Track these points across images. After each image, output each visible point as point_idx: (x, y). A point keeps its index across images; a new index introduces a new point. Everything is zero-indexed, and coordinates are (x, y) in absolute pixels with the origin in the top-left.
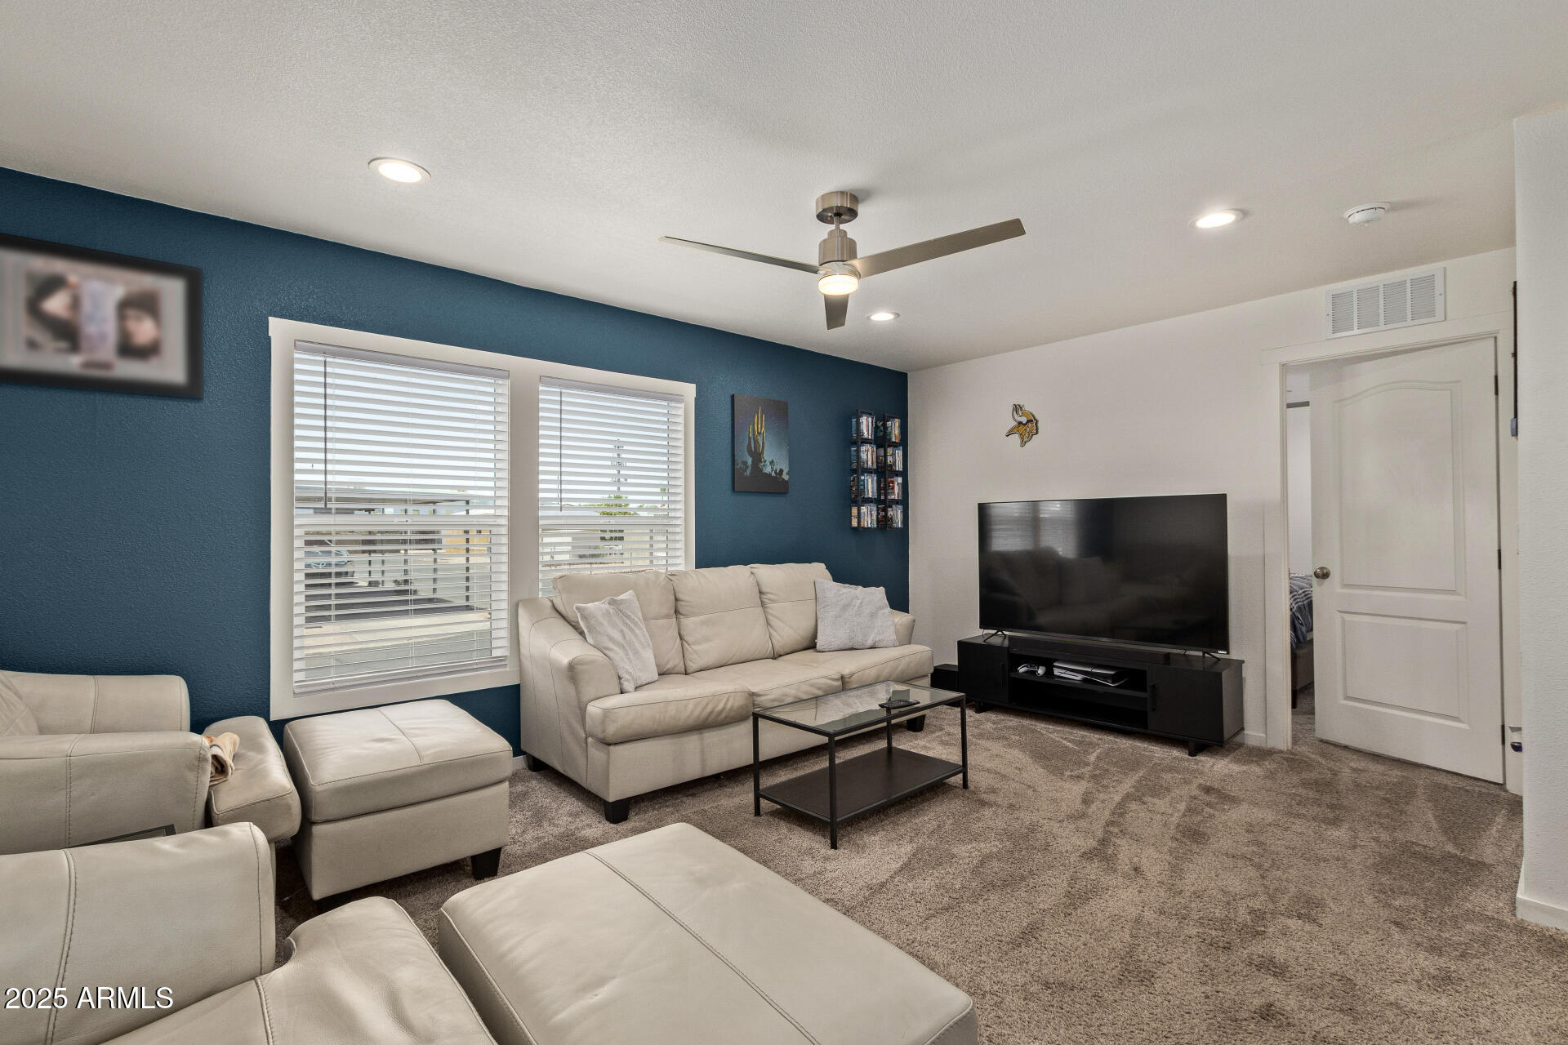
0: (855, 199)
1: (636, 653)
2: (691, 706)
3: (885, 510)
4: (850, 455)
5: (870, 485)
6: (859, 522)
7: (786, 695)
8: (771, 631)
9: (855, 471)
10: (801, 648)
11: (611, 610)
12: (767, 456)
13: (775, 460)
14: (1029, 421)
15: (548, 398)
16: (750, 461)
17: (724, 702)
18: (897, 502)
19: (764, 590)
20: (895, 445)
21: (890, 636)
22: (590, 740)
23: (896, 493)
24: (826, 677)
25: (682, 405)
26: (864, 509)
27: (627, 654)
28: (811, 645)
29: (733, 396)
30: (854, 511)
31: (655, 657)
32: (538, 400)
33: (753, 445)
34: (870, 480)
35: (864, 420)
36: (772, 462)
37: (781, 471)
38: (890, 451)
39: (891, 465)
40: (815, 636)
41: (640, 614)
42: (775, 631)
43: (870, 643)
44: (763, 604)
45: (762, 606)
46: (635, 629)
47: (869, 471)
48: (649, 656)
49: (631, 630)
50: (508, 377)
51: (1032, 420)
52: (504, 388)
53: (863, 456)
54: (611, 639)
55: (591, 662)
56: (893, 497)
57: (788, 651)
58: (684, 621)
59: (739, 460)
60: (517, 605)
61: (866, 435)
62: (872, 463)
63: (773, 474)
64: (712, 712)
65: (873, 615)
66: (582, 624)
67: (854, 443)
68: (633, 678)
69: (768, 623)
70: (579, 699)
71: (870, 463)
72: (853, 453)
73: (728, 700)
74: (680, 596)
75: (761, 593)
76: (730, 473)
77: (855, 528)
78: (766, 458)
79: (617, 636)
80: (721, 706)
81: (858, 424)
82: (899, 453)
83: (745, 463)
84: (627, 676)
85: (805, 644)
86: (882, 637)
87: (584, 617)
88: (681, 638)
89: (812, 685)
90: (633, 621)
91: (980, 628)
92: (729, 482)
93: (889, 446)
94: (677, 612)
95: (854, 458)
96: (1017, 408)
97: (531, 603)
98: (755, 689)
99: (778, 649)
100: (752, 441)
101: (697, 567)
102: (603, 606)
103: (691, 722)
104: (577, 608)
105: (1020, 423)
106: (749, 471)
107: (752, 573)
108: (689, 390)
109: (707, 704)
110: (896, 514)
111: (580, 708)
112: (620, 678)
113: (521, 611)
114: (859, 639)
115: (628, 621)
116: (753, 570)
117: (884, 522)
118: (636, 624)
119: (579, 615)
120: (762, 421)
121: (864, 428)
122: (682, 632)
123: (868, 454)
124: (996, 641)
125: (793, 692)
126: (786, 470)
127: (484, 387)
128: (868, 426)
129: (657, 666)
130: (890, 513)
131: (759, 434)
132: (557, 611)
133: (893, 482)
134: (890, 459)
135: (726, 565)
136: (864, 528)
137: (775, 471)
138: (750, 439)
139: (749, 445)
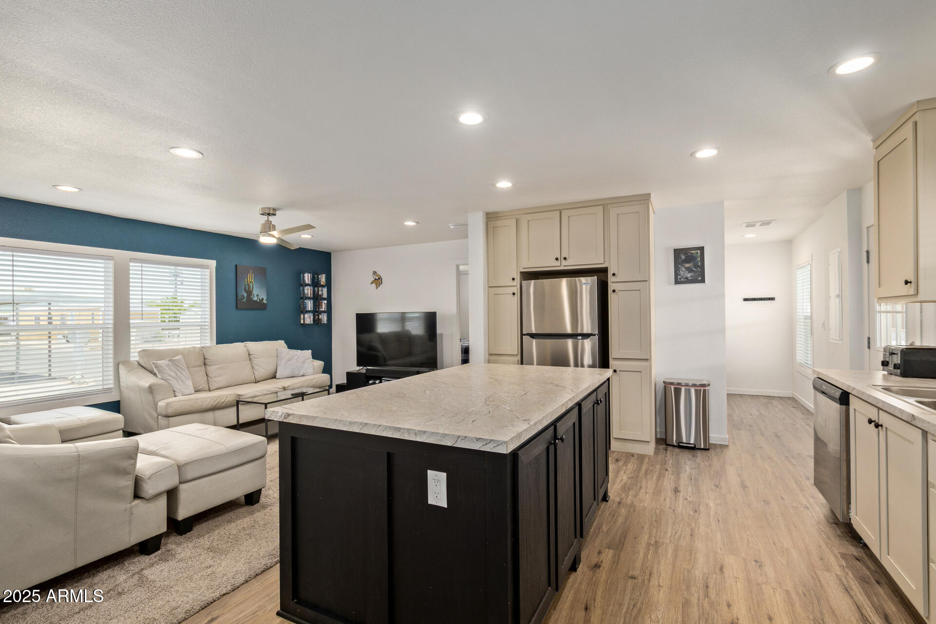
0: (275, 210)
1: (183, 381)
2: (209, 400)
3: (318, 315)
4: (300, 291)
5: (309, 305)
6: (304, 321)
8: (254, 371)
9: (302, 298)
10: (269, 377)
11: (170, 364)
12: (255, 292)
13: (259, 293)
14: (379, 278)
15: (134, 268)
16: (245, 295)
17: (225, 398)
18: (324, 312)
19: (251, 353)
20: (323, 286)
21: (311, 370)
22: (160, 417)
23: (324, 307)
24: (275, 388)
25: (209, 270)
26: (306, 316)
27: (178, 382)
28: (274, 377)
29: (236, 266)
30: (302, 316)
31: (193, 384)
32: (129, 270)
33: (247, 288)
34: (309, 302)
35: (306, 275)
36: (257, 295)
37: (263, 299)
38: (320, 289)
39: (320, 295)
40: (276, 372)
41: (185, 366)
42: (256, 371)
43: (301, 374)
44: (250, 359)
45: (250, 360)
46: (182, 371)
47: (309, 298)
48: (189, 383)
49: (181, 372)
50: (113, 259)
51: (380, 278)
52: (111, 264)
53: (306, 291)
54: (170, 376)
55: (160, 385)
56: (322, 310)
57: (263, 379)
58: (208, 368)
59: (240, 294)
60: (118, 364)
61: (307, 282)
62: (311, 294)
63: (258, 300)
64: (218, 403)
65: (303, 362)
66: (155, 370)
67: (302, 285)
68: (181, 392)
69: (253, 367)
70: (154, 402)
71: (309, 295)
72: (302, 290)
73: (227, 397)
74: (206, 357)
75: (249, 354)
76: (235, 302)
77: (302, 324)
79: (173, 374)
80: (223, 400)
81: (304, 277)
82: (325, 290)
83: (243, 296)
84: (177, 390)
85: (272, 376)
86: (307, 371)
87: (156, 367)
88: (207, 376)
90: (181, 368)
91: (357, 366)
92: (235, 304)
93: (320, 287)
94: (205, 364)
95: (302, 292)
96: (375, 273)
97: (127, 363)
98: (240, 393)
99: (258, 378)
100: (247, 286)
101: (217, 343)
102: (166, 362)
103: (209, 406)
104: (153, 363)
105: (376, 279)
106: (245, 300)
107: (245, 346)
108: (213, 263)
109: (217, 399)
110: (324, 318)
111: (155, 404)
112: (174, 391)
113: (121, 366)
114: (296, 373)
115: (178, 368)
116: (246, 345)
117: (317, 321)
118: (182, 369)
119: (153, 366)
120: (252, 277)
121: (306, 279)
122: (208, 373)
123: (308, 291)
124: (364, 371)
126: (265, 298)
127: (100, 264)
128: (308, 278)
129: (194, 388)
130: (320, 317)
131: (250, 282)
132: (142, 366)
133: (322, 303)
134: (320, 293)
135: (232, 342)
136: (306, 324)
137: (259, 299)
138: (245, 285)
139: (245, 288)
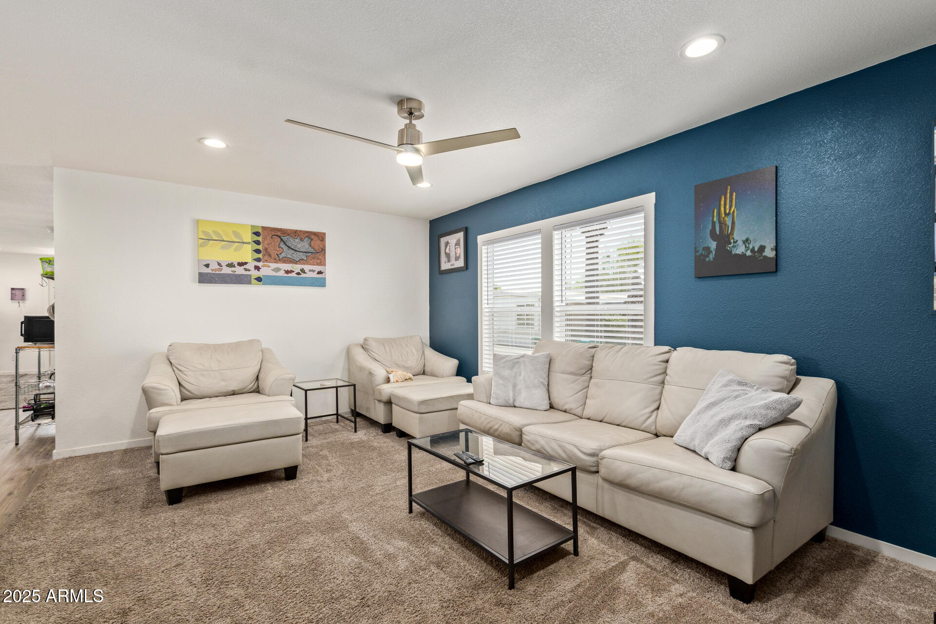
7: (537, 442)
13: (751, 238)
16: (713, 245)
17: (499, 425)
19: (668, 371)
36: (746, 241)
37: (762, 248)
42: (661, 411)
44: (663, 384)
45: (660, 385)
50: (541, 232)
59: (699, 248)
63: (749, 253)
73: (501, 425)
74: (594, 363)
75: (666, 373)
78: (736, 239)
83: (708, 249)
88: (587, 393)
89: (560, 446)
94: (591, 373)
99: (659, 428)
106: (712, 256)
108: (650, 199)
120: (731, 201)
122: (589, 388)
125: (543, 442)
126: (769, 247)
131: (727, 215)
137: (753, 250)
138: (714, 223)
139: (713, 232)
